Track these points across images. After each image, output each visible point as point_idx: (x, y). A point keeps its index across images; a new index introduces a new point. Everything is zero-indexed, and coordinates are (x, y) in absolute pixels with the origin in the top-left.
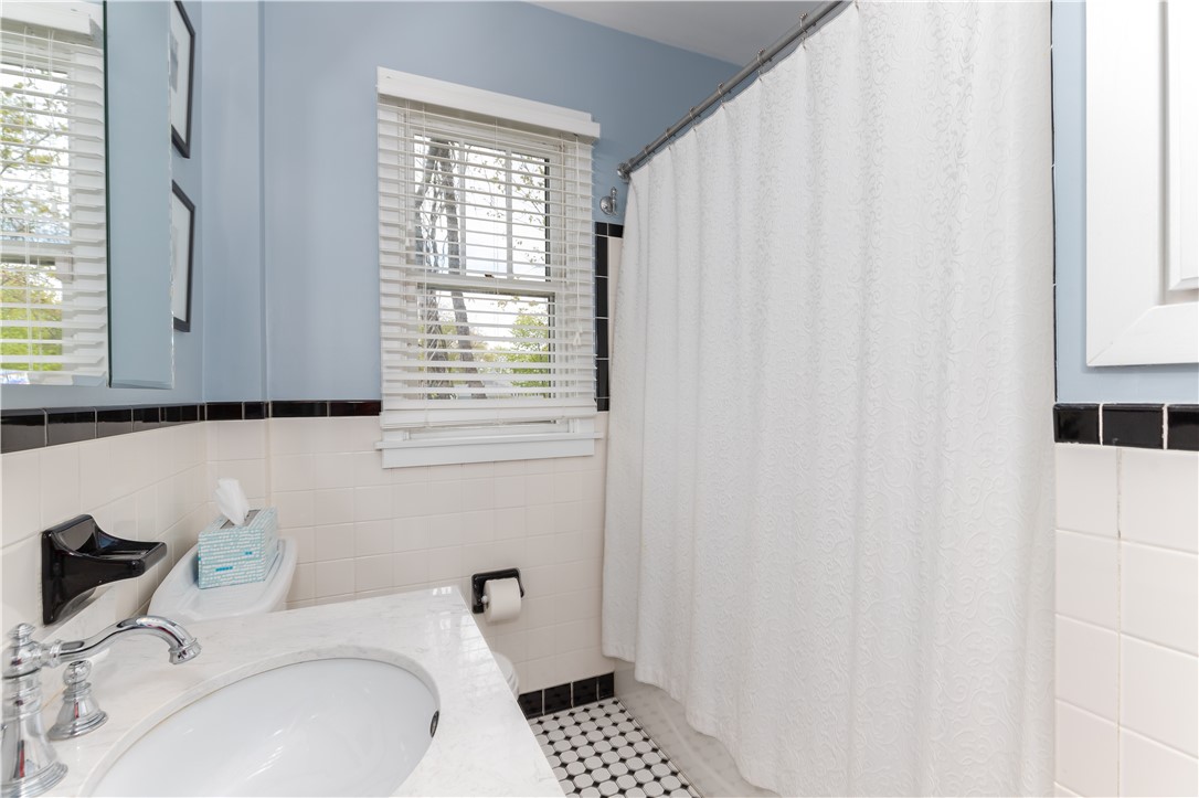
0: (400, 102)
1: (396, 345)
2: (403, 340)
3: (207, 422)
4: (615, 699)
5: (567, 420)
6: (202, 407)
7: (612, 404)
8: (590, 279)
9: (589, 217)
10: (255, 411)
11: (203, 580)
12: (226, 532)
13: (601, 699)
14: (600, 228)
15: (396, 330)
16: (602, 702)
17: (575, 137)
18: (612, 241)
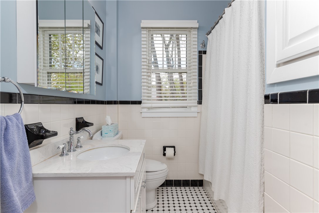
0: (146, 28)
1: (145, 87)
2: (147, 86)
3: (107, 105)
4: (203, 187)
5: (190, 107)
6: (105, 101)
7: (203, 103)
8: (197, 67)
9: (196, 50)
10: (115, 103)
11: (103, 135)
12: (107, 126)
13: (199, 186)
14: (200, 52)
15: (145, 84)
16: (199, 187)
17: (192, 28)
18: (203, 55)
